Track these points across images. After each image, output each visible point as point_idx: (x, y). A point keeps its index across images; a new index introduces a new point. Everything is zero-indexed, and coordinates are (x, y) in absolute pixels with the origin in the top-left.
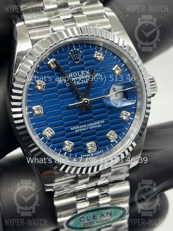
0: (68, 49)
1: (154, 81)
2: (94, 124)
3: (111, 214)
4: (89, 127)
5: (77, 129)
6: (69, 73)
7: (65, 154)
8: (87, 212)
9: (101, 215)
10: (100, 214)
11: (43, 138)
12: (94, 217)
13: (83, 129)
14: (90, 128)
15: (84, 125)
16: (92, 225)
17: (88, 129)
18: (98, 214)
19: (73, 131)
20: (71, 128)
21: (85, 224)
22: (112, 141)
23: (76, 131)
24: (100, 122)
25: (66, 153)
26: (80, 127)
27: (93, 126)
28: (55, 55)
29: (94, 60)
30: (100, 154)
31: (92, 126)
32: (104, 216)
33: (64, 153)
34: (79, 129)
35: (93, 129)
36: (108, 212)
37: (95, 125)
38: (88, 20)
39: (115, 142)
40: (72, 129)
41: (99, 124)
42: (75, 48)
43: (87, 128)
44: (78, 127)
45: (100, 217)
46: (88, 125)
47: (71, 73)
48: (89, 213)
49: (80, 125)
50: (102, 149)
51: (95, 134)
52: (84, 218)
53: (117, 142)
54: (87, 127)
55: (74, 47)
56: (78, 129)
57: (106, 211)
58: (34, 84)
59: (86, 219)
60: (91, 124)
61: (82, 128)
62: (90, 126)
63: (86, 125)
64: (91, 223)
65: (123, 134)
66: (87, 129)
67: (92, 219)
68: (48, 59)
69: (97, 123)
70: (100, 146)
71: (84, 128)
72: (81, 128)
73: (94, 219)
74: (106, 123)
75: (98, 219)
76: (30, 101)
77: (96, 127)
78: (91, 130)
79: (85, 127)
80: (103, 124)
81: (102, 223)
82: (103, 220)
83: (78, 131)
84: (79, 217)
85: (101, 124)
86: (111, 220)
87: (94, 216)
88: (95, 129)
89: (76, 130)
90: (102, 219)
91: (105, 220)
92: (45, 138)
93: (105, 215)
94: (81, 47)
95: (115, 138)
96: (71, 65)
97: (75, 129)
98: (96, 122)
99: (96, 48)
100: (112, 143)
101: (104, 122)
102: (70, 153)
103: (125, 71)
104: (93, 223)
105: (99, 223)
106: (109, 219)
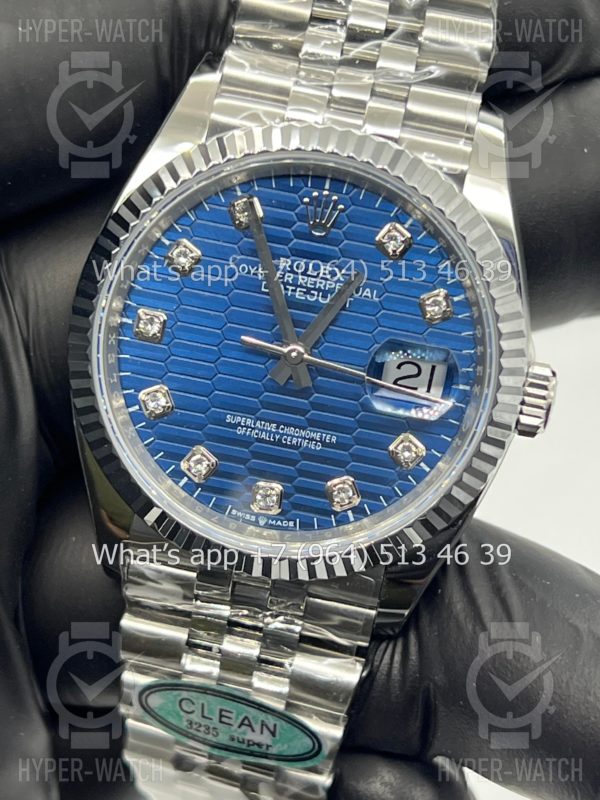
0: (307, 186)
1: (545, 388)
2: (303, 433)
3: (273, 734)
4: (283, 434)
5: (245, 425)
6: (284, 257)
7: (182, 483)
8: (204, 690)
9: (244, 720)
10: (241, 718)
11: (137, 407)
12: (221, 716)
13: (263, 436)
14: (286, 440)
15: (271, 422)
16: (214, 739)
17: (280, 440)
18: (234, 711)
19: (230, 425)
20: (228, 416)
21: (195, 727)
22: (337, 508)
23: (240, 431)
24: (321, 436)
25: (186, 479)
26: (255, 424)
27: (297, 437)
28: (262, 189)
29: (373, 247)
30: (286, 529)
31: (293, 436)
32: (253, 731)
33: (182, 478)
34: (253, 429)
35: (292, 447)
36: (267, 722)
37: (305, 438)
38: (404, 125)
39: (347, 516)
40: (229, 419)
41: (317, 441)
42: (328, 190)
43: (277, 437)
44: (249, 422)
45: (240, 727)
46: (282, 429)
47: (288, 257)
48: (210, 698)
49: (258, 419)
50: (298, 516)
51: (293, 463)
52: (193, 703)
53: (352, 519)
54: (278, 433)
55: (327, 186)
56: (248, 427)
57: (262, 716)
58: (170, 245)
59: (198, 712)
60: (291, 430)
61: (262, 430)
62: (288, 436)
63: (278, 428)
64: (211, 731)
65: (381, 501)
66: (274, 438)
67: (216, 718)
68: (235, 191)
69: (313, 435)
70: (296, 506)
71: (266, 431)
72: (259, 430)
73: (221, 722)
74: (338, 445)
75: (233, 728)
76: (140, 288)
77: (305, 443)
78: (286, 446)
79: (270, 432)
80: (330, 445)
81: (244, 746)
82: (249, 741)
83: (245, 434)
84: (179, 695)
85: (324, 443)
86: (273, 751)
87: (224, 713)
88: (301, 449)
89: (242, 427)
90: (244, 733)
91: (254, 744)
92: (141, 409)
93: (257, 727)
94: (347, 194)
95: (350, 503)
96: (298, 235)
97: (240, 423)
98: (311, 431)
99: (392, 215)
100: (336, 513)
101: (334, 440)
102: (198, 485)
103: (460, 316)
104: (218, 734)
105: (235, 744)
106: (268, 746)
